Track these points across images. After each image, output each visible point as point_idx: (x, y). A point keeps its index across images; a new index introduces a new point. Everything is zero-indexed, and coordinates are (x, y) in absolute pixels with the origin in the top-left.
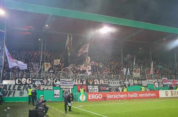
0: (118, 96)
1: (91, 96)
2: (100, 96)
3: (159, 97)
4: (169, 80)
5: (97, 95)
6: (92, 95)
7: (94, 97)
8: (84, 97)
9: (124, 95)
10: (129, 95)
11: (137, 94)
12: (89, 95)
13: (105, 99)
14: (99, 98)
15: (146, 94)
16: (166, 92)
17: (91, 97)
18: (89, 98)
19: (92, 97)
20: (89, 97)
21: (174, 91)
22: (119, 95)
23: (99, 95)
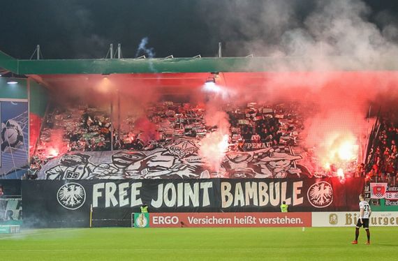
0: (211, 221)
1: (158, 219)
2: (175, 220)
3: (311, 226)
4: (393, 189)
5: (169, 217)
6: (160, 217)
7: (162, 221)
8: (145, 221)
9: (224, 220)
10: (235, 219)
11: (254, 219)
12: (154, 218)
13: (182, 224)
14: (173, 223)
15: (278, 219)
16: (331, 216)
17: (158, 221)
18: (154, 223)
19: (160, 221)
20: (154, 220)
21: (355, 215)
22: (214, 219)
23: (173, 218)
